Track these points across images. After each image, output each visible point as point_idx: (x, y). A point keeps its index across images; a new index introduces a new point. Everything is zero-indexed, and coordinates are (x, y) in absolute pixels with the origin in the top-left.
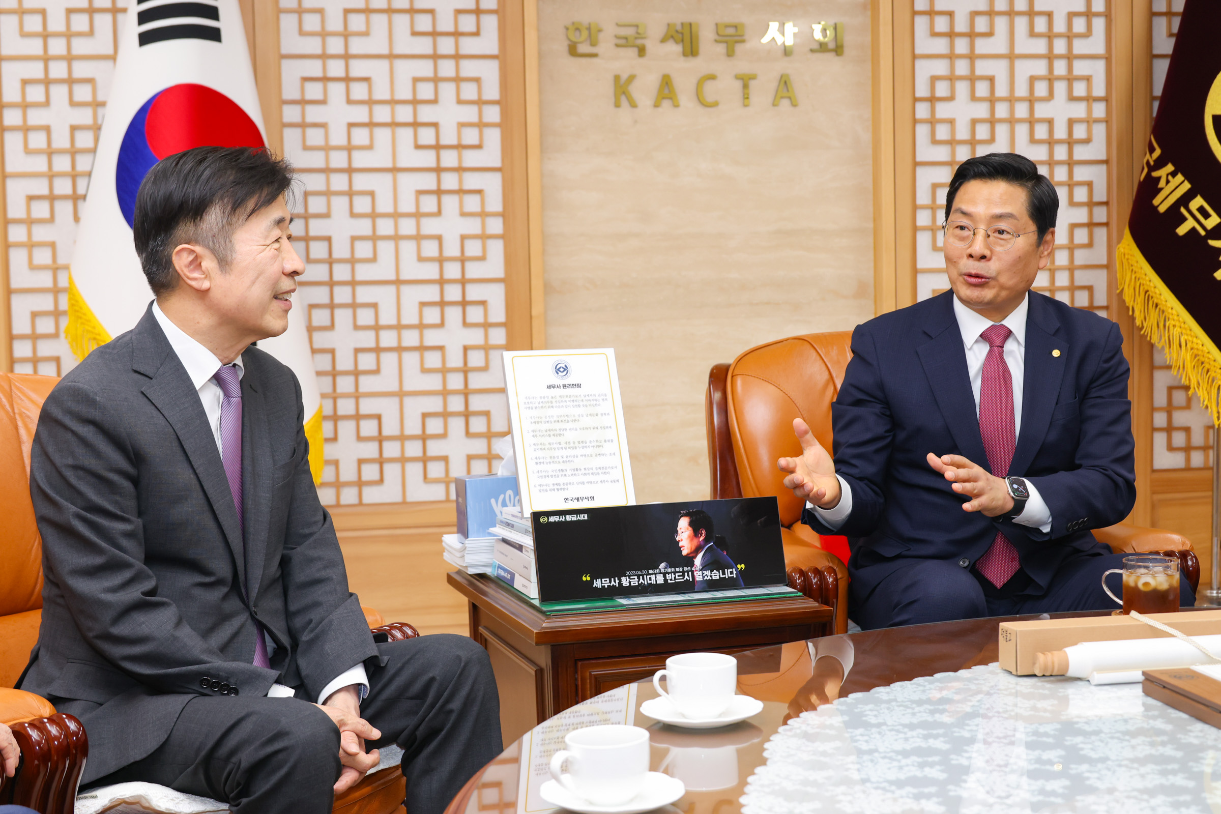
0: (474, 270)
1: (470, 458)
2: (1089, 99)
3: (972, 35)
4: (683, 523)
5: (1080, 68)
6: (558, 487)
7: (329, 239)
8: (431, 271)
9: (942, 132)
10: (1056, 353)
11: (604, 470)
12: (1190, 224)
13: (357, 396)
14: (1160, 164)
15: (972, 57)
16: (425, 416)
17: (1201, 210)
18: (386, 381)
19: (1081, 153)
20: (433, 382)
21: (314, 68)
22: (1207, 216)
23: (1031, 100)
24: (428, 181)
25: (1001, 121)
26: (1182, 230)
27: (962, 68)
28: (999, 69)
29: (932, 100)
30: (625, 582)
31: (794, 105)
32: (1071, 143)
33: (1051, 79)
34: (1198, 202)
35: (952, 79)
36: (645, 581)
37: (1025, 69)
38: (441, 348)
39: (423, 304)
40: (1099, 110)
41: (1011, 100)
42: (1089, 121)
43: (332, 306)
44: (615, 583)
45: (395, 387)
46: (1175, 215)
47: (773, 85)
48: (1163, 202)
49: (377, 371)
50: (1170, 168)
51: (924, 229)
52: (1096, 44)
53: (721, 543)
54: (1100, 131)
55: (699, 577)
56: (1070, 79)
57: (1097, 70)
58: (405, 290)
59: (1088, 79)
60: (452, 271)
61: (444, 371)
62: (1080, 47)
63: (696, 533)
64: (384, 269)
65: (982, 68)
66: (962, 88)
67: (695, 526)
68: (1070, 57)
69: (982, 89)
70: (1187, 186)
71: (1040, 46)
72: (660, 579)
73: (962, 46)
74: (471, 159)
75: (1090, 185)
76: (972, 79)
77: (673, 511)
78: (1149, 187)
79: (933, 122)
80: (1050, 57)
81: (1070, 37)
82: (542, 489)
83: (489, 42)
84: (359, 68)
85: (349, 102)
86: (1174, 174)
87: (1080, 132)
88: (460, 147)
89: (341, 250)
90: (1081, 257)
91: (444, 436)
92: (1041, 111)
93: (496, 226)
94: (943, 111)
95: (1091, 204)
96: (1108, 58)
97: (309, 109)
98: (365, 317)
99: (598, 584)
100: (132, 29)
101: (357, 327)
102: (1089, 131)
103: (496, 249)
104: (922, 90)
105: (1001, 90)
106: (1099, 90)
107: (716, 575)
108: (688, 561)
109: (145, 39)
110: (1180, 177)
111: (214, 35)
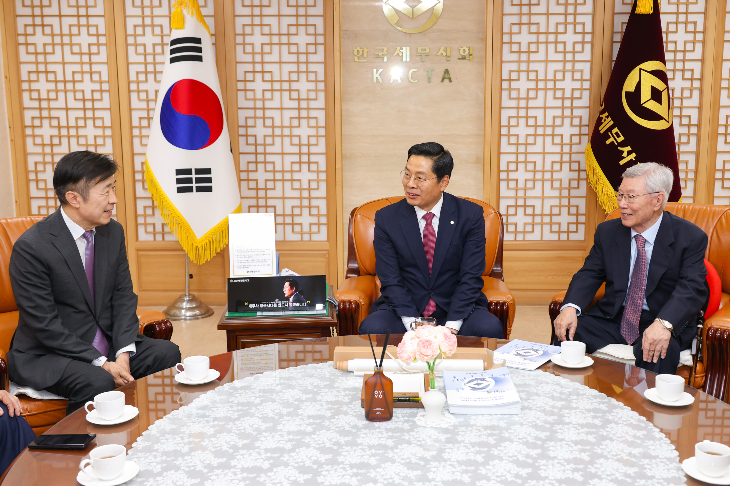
0: (313, 149)
1: (311, 224)
2: (582, 80)
3: (529, 52)
4: (287, 284)
5: (578, 66)
6: (245, 267)
7: (255, 136)
8: (296, 149)
9: (514, 94)
10: (452, 223)
11: (265, 261)
12: (611, 139)
13: (266, 198)
14: (602, 112)
15: (528, 62)
16: (293, 207)
17: (617, 133)
18: (278, 193)
19: (576, 103)
20: (296, 194)
21: (249, 67)
22: (619, 136)
23: (555, 80)
24: (295, 113)
25: (541, 89)
26: (608, 142)
27: (524, 66)
28: (540, 67)
29: (510, 80)
30: (261, 306)
31: (450, 81)
32: (572, 99)
33: (564, 71)
34: (616, 130)
35: (519, 71)
36: (270, 306)
37: (552, 67)
38: (299, 180)
39: (292, 163)
40: (586, 85)
41: (546, 80)
42: (582, 89)
43: (256, 163)
44: (257, 306)
45: (281, 195)
46: (606, 136)
47: (441, 74)
48: (603, 129)
49: (274, 189)
50: (606, 114)
51: (505, 135)
52: (587, 55)
53: (301, 292)
54: (586, 94)
55: (291, 305)
56: (573, 71)
57: (586, 67)
58: (286, 157)
59: (582, 71)
60: (305, 149)
61: (301, 189)
62: (578, 57)
63: (291, 288)
64: (277, 148)
65: (533, 66)
66: (523, 75)
67: (291, 286)
68: (574, 62)
69: (532, 76)
70: (612, 122)
71: (560, 57)
72: (275, 305)
73: (524, 57)
74: (313, 104)
75: (580, 117)
76: (528, 71)
77: (284, 279)
78: (599, 122)
79: (510, 90)
80: (564, 62)
81: (574, 52)
82: (239, 267)
83: (320, 57)
84: (267, 67)
85: (263, 81)
86: (607, 117)
87: (577, 94)
88: (308, 100)
89: (260, 140)
90: (575, 148)
91: (301, 215)
92: (559, 85)
93: (322, 132)
94: (514, 85)
95: (581, 126)
96: (591, 62)
97: (248, 83)
98: (270, 167)
99: (250, 306)
100: (168, 56)
101: (266, 171)
102: (581, 94)
103: (322, 141)
104: (505, 76)
105: (541, 76)
106: (587, 76)
107: (298, 305)
108: (288, 299)
109: (173, 60)
110: (610, 119)
111: (199, 59)
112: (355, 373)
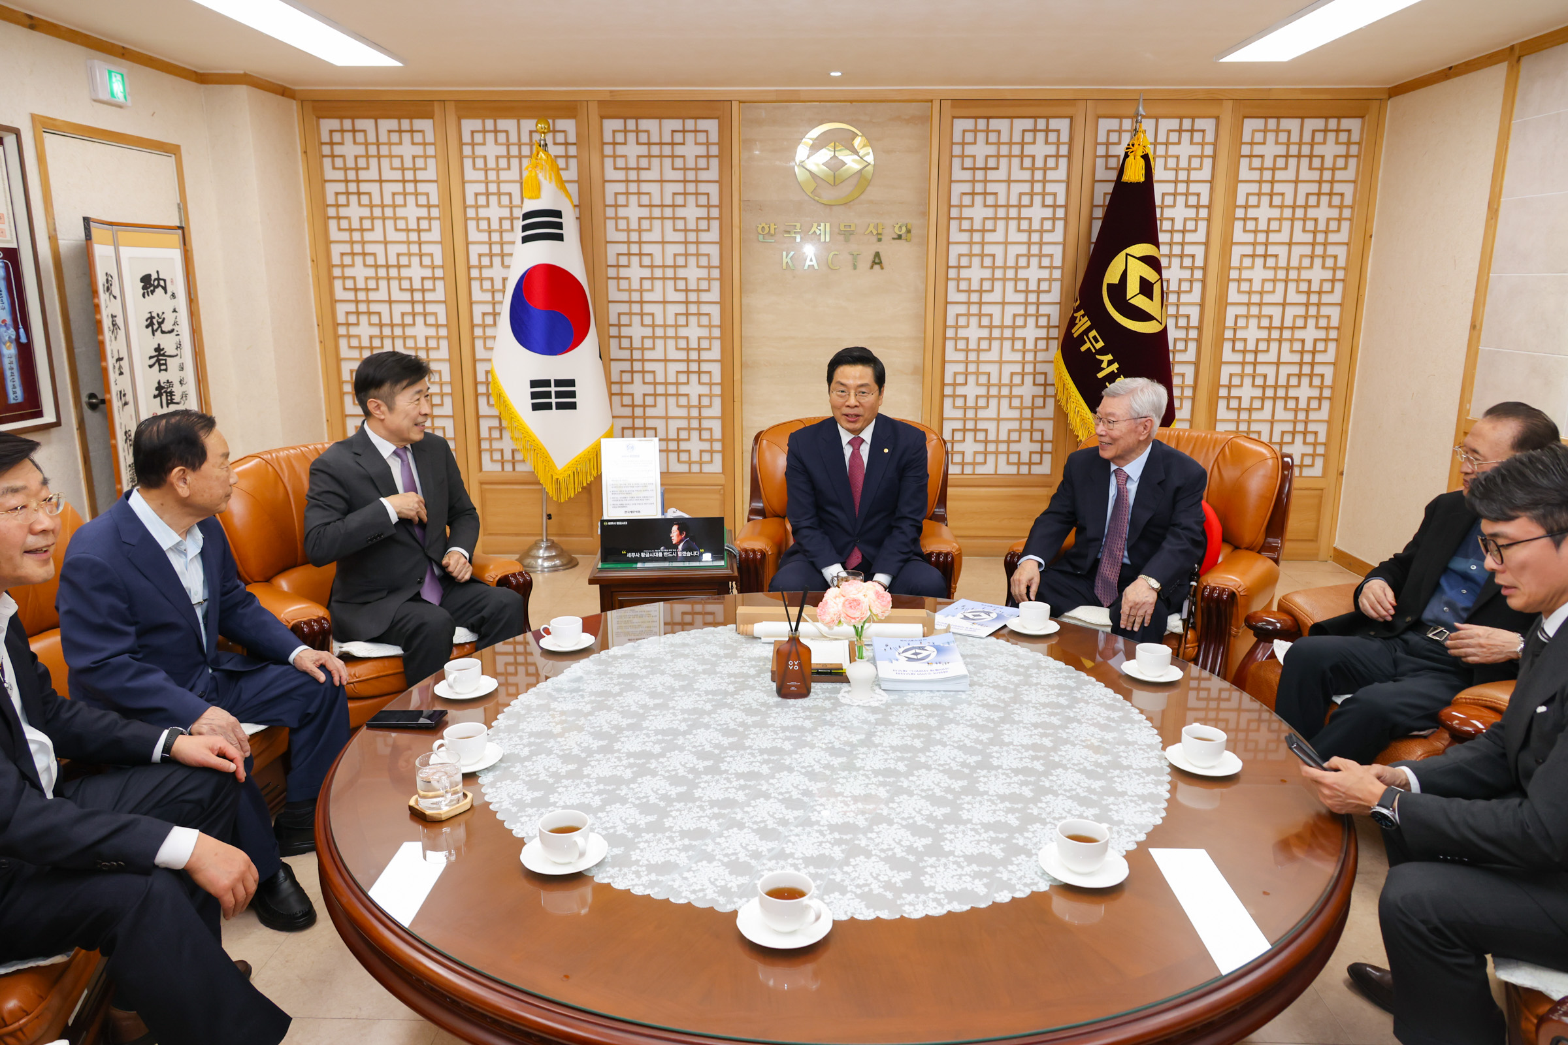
0: (705, 355)
1: (701, 452)
2: (1051, 267)
3: (983, 231)
4: (675, 528)
5: (1047, 250)
6: (622, 506)
7: (631, 338)
8: (682, 355)
9: (963, 285)
10: (886, 451)
11: (647, 498)
12: (1088, 345)
13: (644, 418)
14: (1077, 310)
15: (983, 243)
16: (678, 429)
17: (1095, 338)
18: (659, 411)
19: (1044, 298)
20: (683, 412)
21: (623, 249)
22: (1097, 341)
23: (1017, 268)
24: (681, 309)
25: (998, 279)
26: (1083, 349)
27: (976, 249)
28: (998, 250)
29: (959, 267)
30: (643, 555)
31: (882, 268)
32: (1039, 292)
33: (1029, 256)
34: (1093, 333)
35: (971, 255)
36: (653, 555)
37: (1013, 250)
38: (687, 395)
39: (678, 372)
40: (1057, 274)
41: (1005, 268)
42: (1051, 280)
43: (632, 372)
44: (638, 555)
45: (663, 414)
46: (1081, 340)
47: (871, 258)
48: (1077, 332)
49: (655, 406)
50: (1082, 312)
51: (951, 338)
52: (1058, 236)
53: (693, 539)
54: (1056, 286)
55: (680, 554)
56: (1040, 256)
57: (1057, 251)
58: (670, 365)
59: (1051, 256)
60: (694, 355)
61: (689, 407)
62: (1047, 237)
63: (681, 533)
64: (658, 354)
65: (988, 249)
66: (976, 261)
67: (681, 530)
68: (1041, 243)
69: (988, 261)
70: (1089, 323)
71: (1023, 237)
72: (660, 555)
73: (977, 237)
74: (705, 297)
75: (1049, 316)
76: (982, 256)
77: (672, 522)
78: (1072, 322)
79: (958, 279)
80: (1029, 244)
81: (1042, 231)
82: (614, 506)
83: (714, 235)
84: (646, 249)
85: (641, 266)
86: (1083, 316)
87: (1044, 286)
88: (698, 291)
89: (637, 343)
90: (1041, 356)
91: (688, 440)
92: (1022, 274)
93: (716, 332)
94: (964, 273)
95: (1048, 327)
96: (1064, 244)
97: (621, 269)
98: (649, 378)
99: (629, 555)
100: (519, 234)
101: (644, 383)
102: (1050, 286)
103: (717, 344)
104: (953, 262)
105: (999, 262)
106: (1058, 262)
107: (689, 554)
108: (676, 546)
109: (526, 240)
110: (1086, 318)
111: (560, 237)
112: (763, 640)
